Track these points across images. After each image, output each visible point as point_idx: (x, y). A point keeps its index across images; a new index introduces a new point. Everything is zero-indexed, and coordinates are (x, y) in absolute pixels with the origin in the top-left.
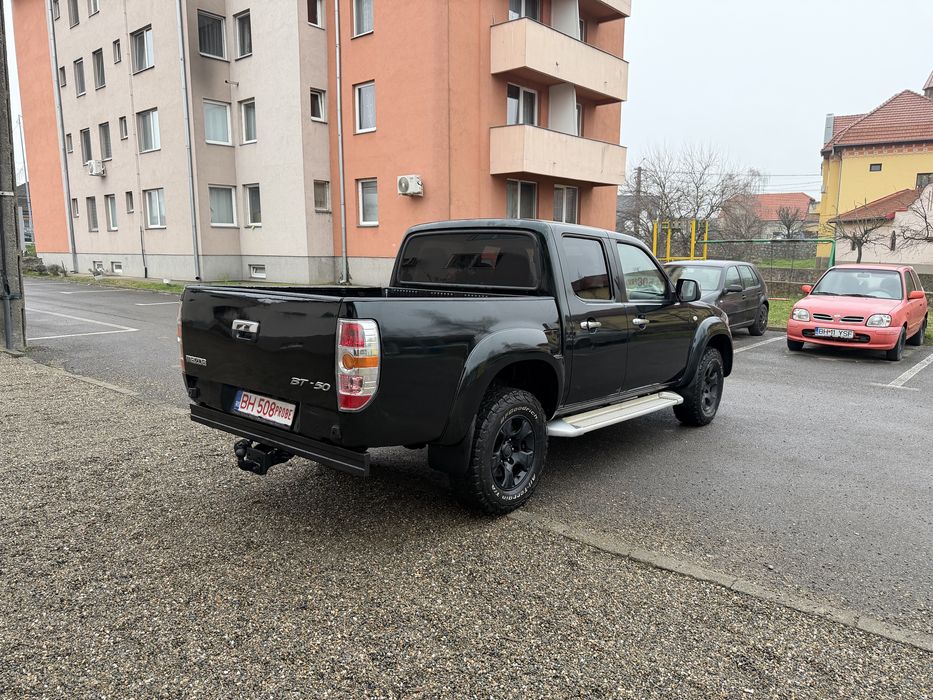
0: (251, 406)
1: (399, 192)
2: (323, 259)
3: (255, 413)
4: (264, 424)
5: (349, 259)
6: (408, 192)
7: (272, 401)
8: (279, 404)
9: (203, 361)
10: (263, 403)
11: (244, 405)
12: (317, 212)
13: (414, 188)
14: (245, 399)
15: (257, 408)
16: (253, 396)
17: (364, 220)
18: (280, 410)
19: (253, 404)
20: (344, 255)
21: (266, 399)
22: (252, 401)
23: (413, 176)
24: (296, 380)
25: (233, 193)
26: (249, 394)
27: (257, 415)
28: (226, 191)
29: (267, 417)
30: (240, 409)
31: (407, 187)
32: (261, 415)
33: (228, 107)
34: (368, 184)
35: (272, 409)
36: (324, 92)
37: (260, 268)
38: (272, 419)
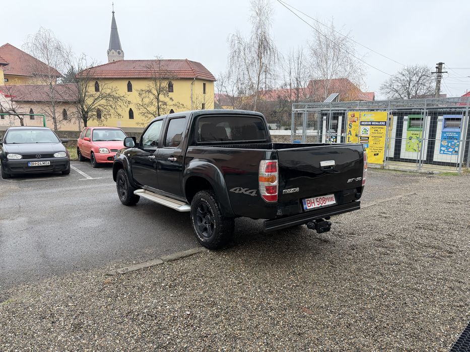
0: (313, 204)
3: (317, 206)
4: (324, 208)
7: (322, 197)
8: (326, 197)
9: (297, 189)
10: (318, 200)
11: (309, 205)
14: (308, 202)
15: (316, 203)
16: (312, 199)
18: (328, 199)
19: (314, 203)
21: (319, 198)
22: (312, 202)
24: (349, 180)
26: (309, 199)
27: (319, 206)
29: (324, 205)
30: (308, 208)
32: (320, 205)
35: (324, 201)
38: (326, 204)
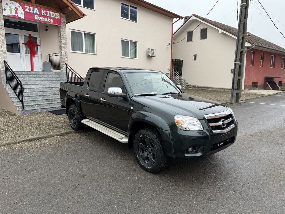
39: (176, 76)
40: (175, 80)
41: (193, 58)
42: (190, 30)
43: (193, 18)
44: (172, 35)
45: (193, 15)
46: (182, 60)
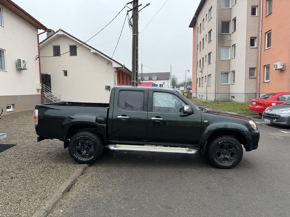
1: (274, 69)
2: (251, 94)
5: (260, 94)
6: (277, 69)
12: (250, 78)
13: (280, 67)
17: (266, 80)
20: (258, 93)
23: (279, 63)
25: (229, 74)
28: (227, 74)
31: (277, 67)
33: (230, 48)
34: (268, 67)
36: (257, 37)
37: (234, 97)
39: (47, 92)
40: (47, 96)
41: (63, 73)
42: (56, 44)
43: (61, 33)
44: (39, 44)
45: (60, 30)
46: (50, 75)
